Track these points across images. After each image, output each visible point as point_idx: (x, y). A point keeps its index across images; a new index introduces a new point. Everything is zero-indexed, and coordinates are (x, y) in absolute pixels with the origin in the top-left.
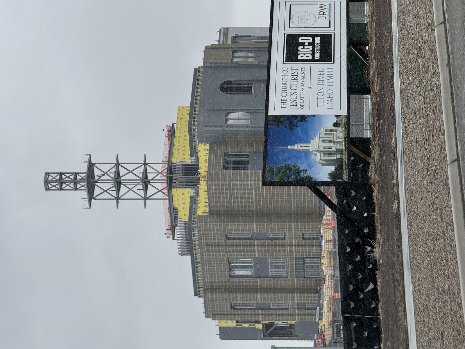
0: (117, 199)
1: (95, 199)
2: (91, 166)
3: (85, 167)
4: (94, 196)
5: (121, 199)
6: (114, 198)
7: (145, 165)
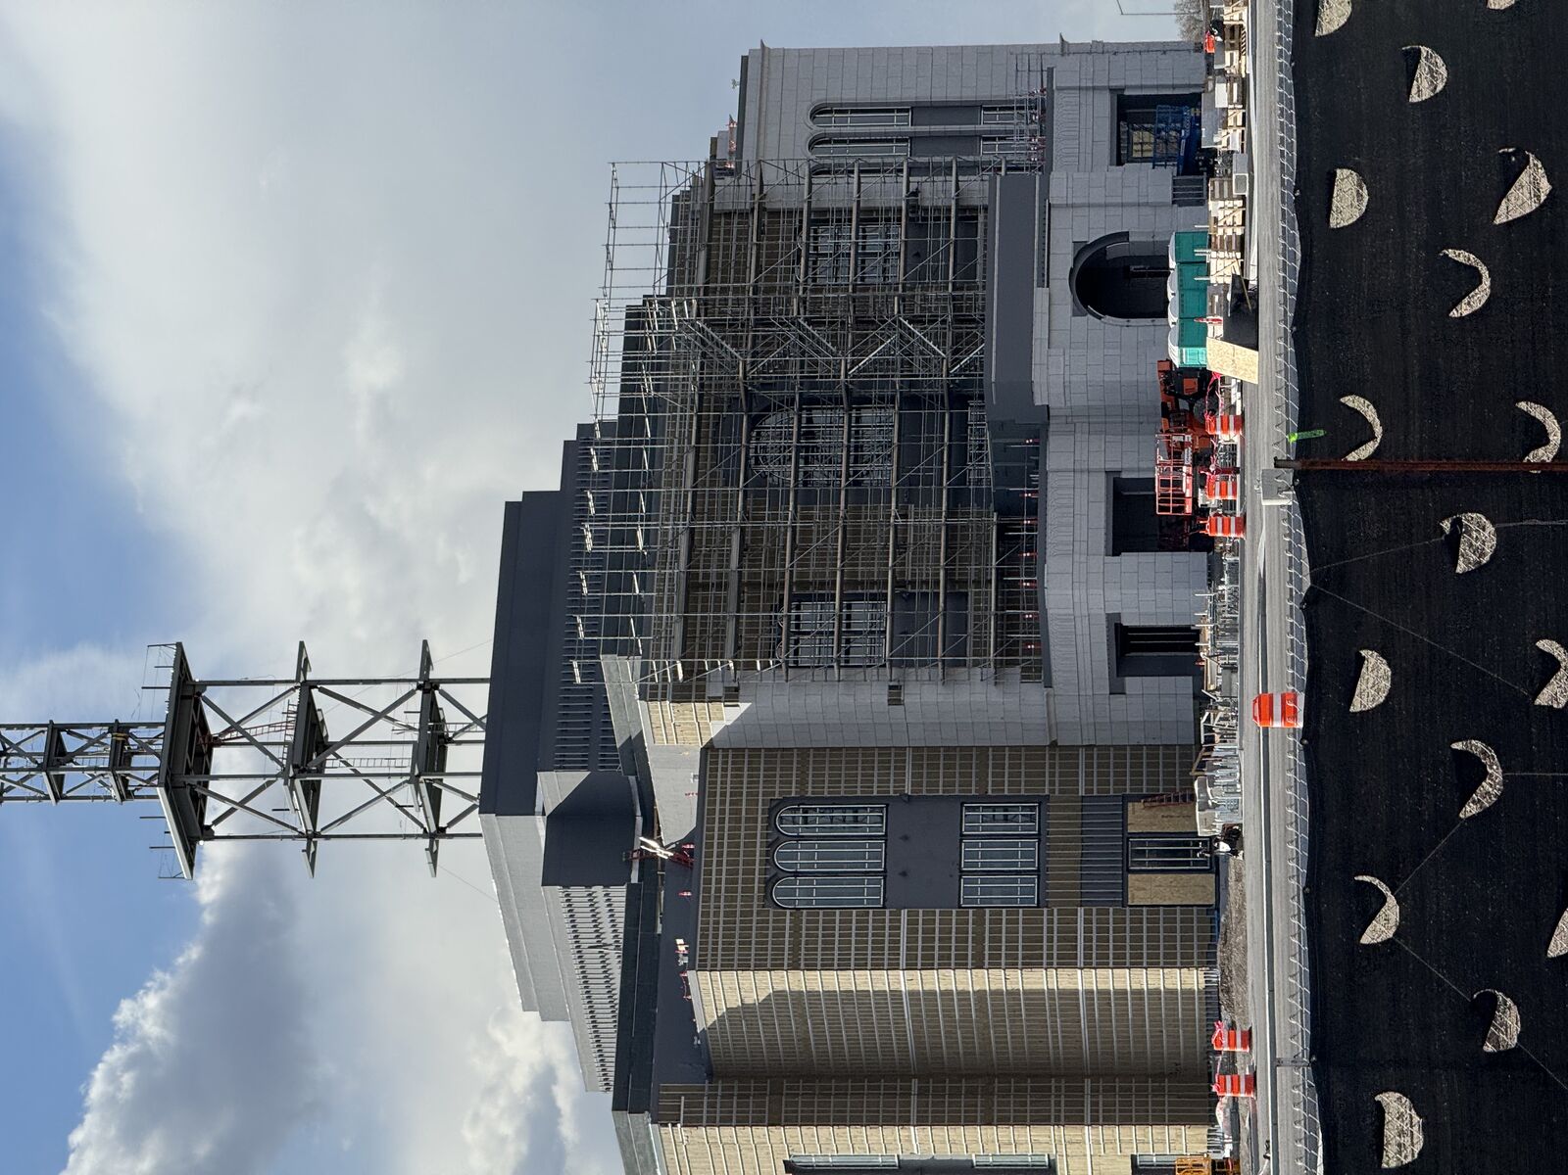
0: (312, 837)
1: (208, 834)
2: (187, 693)
3: (157, 706)
4: (207, 822)
5: (328, 837)
6: (297, 834)
7: (425, 692)
